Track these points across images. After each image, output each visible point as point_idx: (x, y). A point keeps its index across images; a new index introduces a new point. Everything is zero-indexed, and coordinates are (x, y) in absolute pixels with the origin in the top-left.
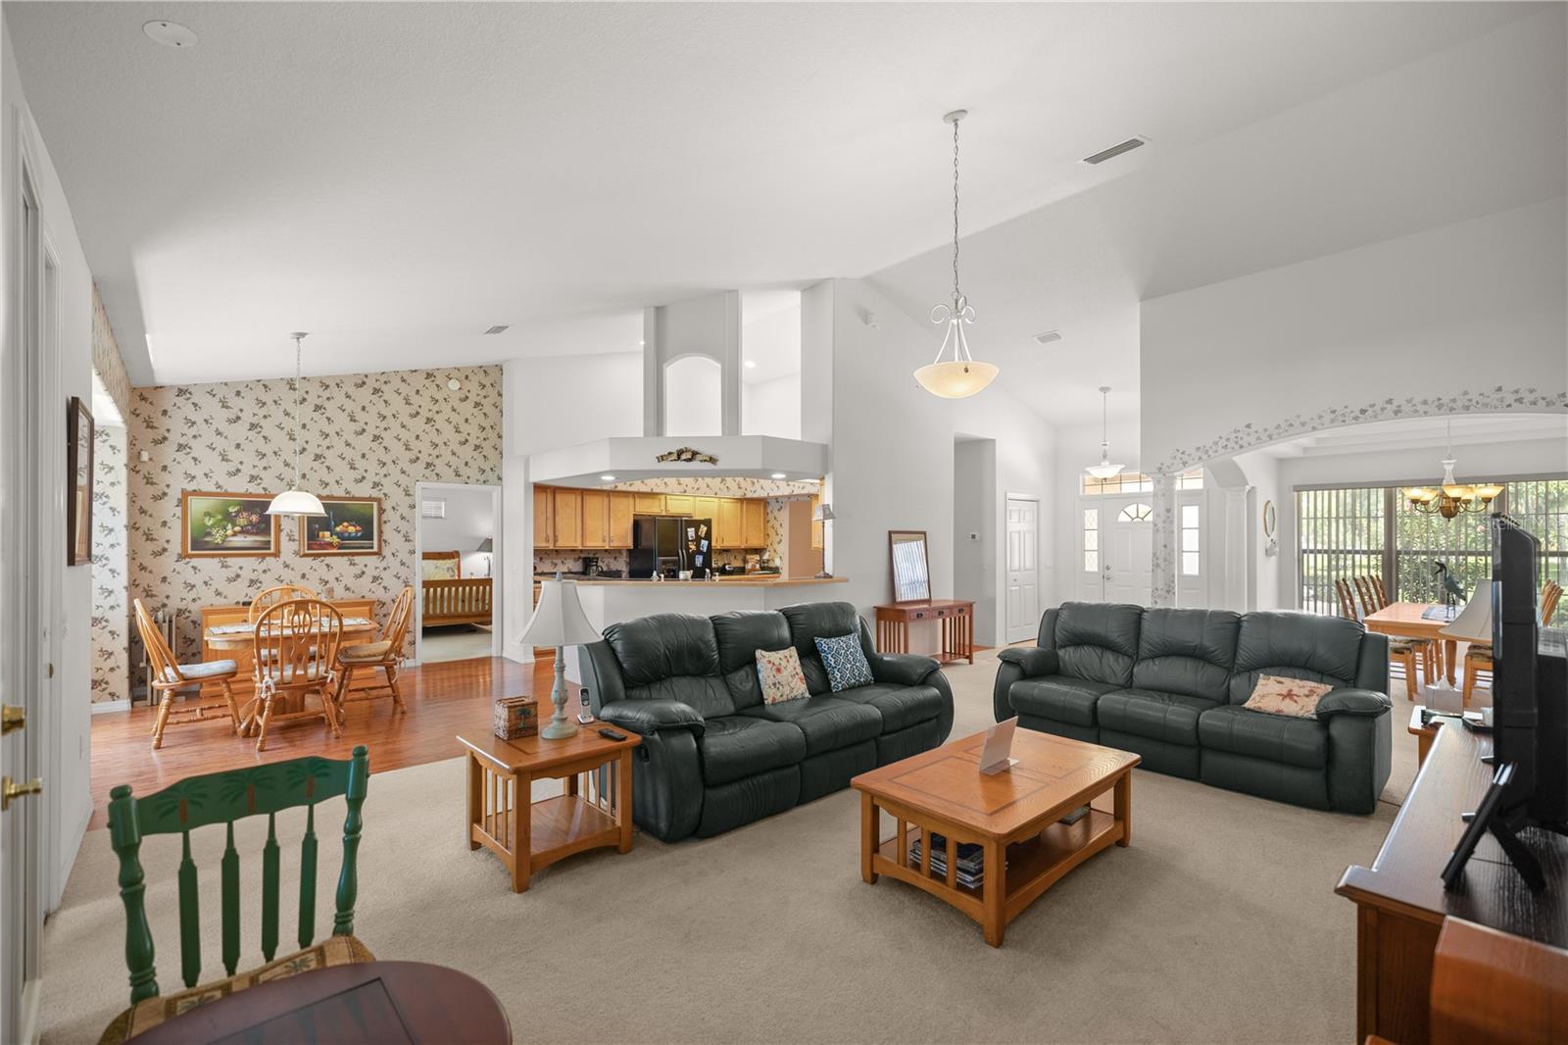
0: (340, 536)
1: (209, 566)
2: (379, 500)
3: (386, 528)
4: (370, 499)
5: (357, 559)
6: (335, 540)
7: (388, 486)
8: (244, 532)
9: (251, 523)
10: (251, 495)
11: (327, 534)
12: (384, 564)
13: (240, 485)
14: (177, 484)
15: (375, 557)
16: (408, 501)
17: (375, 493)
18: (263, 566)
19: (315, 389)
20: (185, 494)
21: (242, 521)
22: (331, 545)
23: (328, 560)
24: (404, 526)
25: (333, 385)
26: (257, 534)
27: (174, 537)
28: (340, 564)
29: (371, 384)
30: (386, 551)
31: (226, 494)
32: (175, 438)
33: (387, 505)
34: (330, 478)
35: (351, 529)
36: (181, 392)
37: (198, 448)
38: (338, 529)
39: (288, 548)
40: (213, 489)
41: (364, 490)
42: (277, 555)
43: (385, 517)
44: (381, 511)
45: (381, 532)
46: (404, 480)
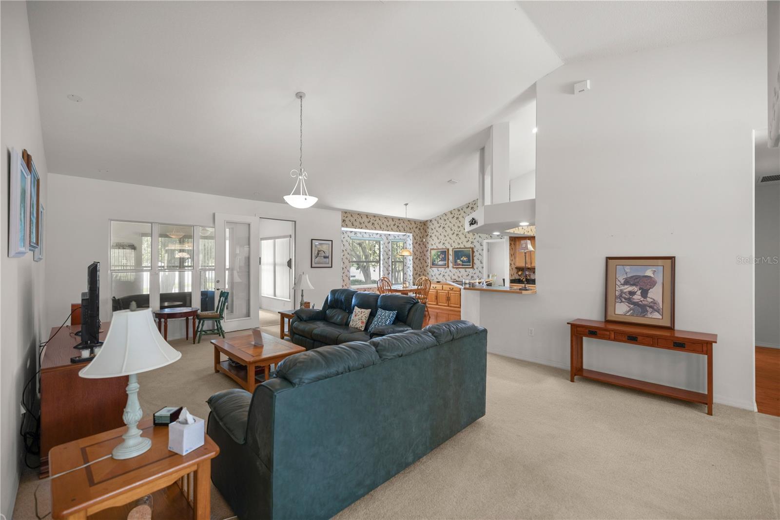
0: (463, 262)
1: (435, 269)
2: (472, 249)
3: (475, 258)
4: (470, 248)
5: (467, 269)
6: (461, 263)
7: (476, 243)
8: (441, 260)
9: (442, 258)
10: (443, 249)
11: (459, 261)
12: (474, 272)
13: (441, 246)
14: (430, 247)
15: (472, 269)
16: (481, 247)
17: (472, 246)
18: (445, 271)
19: (457, 212)
20: (431, 249)
21: (441, 257)
22: (460, 264)
23: (460, 269)
24: (480, 257)
25: (461, 209)
26: (443, 261)
27: (429, 262)
28: (462, 270)
29: (471, 206)
30: (475, 267)
31: (438, 249)
32: (430, 234)
33: (475, 250)
34: (460, 242)
35: (465, 259)
36: (431, 221)
37: (434, 237)
38: (462, 259)
39: (451, 265)
40: (436, 248)
41: (469, 245)
42: (448, 267)
43: (474, 254)
44: (473, 252)
45: (473, 260)
46: (480, 240)
